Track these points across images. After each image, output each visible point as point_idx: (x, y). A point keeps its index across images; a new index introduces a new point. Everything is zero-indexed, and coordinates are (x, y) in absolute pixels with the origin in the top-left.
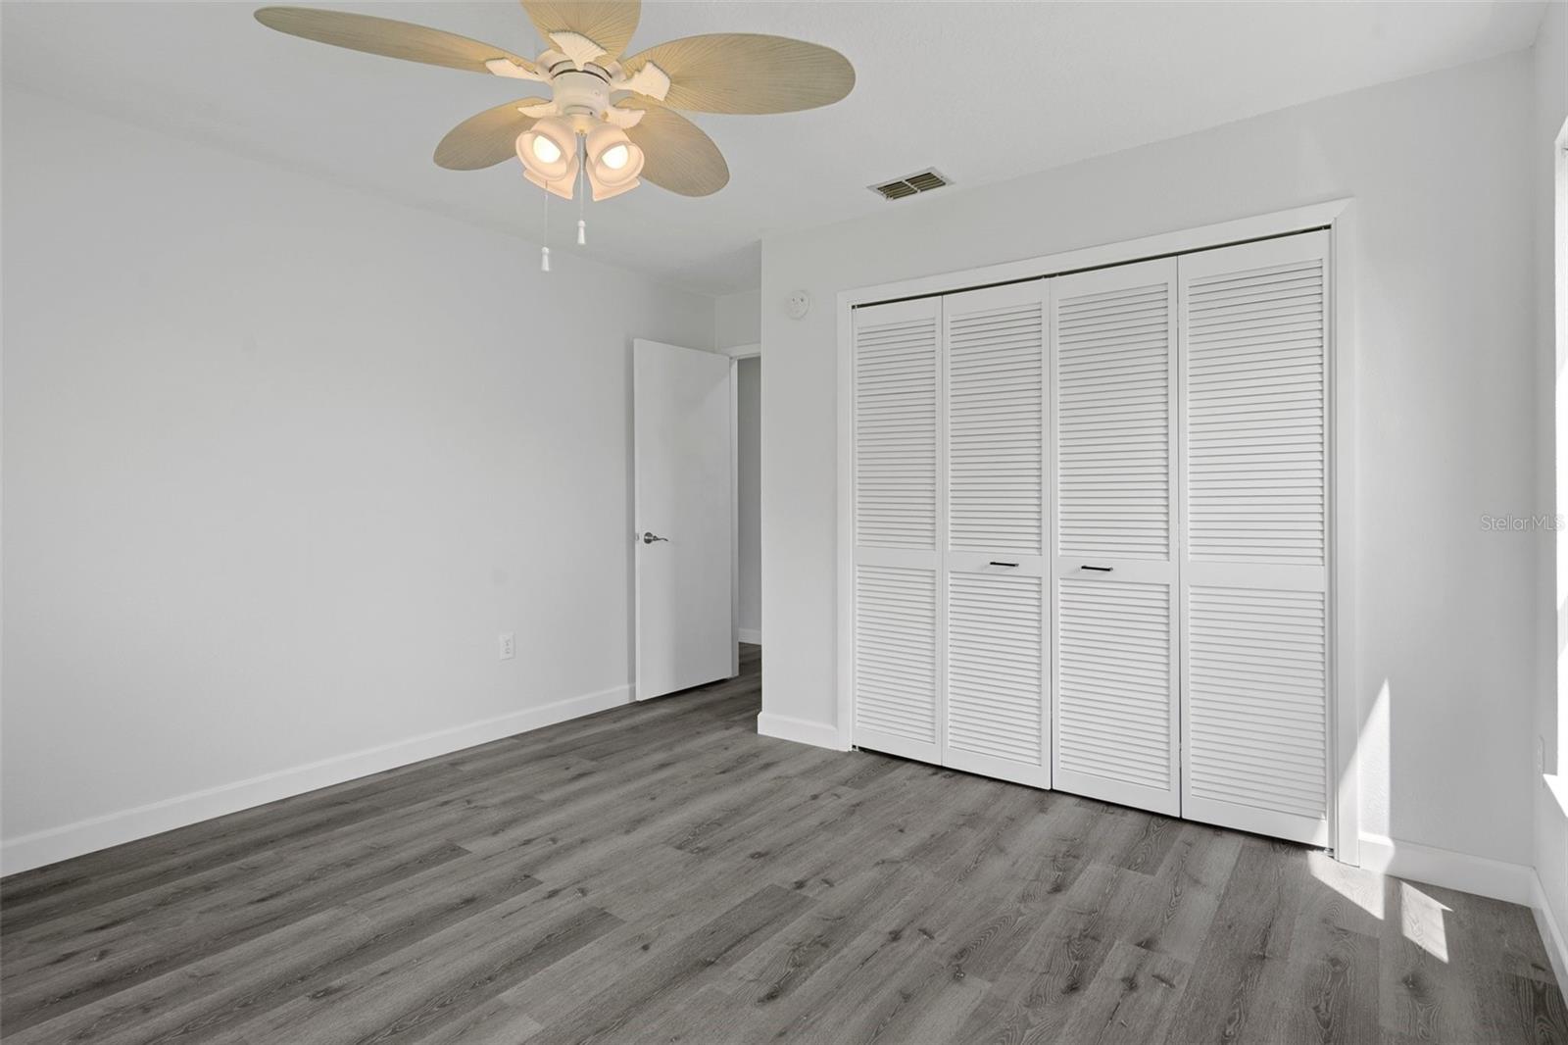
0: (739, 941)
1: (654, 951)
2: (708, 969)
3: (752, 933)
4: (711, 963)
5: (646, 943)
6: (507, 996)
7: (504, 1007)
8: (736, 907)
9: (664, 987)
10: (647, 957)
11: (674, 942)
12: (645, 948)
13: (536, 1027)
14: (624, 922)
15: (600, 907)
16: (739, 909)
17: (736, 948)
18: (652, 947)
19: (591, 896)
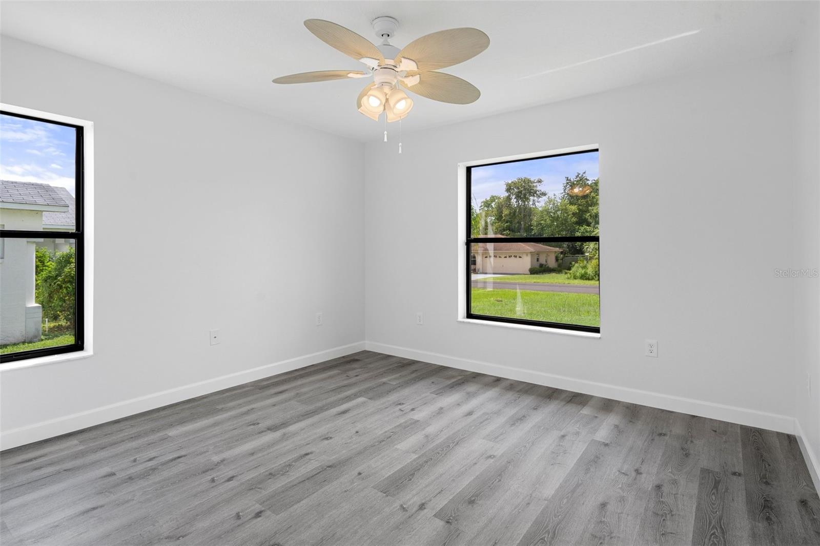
0: (313, 476)
1: (356, 472)
2: (331, 464)
3: (304, 480)
4: (329, 467)
5: (360, 476)
6: (415, 456)
7: (414, 452)
8: (307, 497)
9: (351, 458)
10: (359, 469)
11: (346, 476)
12: (360, 474)
13: (398, 446)
14: (372, 487)
15: (389, 497)
16: (306, 495)
17: (315, 473)
18: (357, 474)
19: (397, 505)
